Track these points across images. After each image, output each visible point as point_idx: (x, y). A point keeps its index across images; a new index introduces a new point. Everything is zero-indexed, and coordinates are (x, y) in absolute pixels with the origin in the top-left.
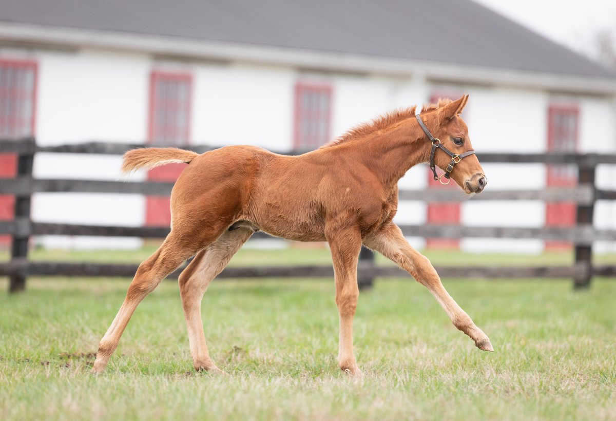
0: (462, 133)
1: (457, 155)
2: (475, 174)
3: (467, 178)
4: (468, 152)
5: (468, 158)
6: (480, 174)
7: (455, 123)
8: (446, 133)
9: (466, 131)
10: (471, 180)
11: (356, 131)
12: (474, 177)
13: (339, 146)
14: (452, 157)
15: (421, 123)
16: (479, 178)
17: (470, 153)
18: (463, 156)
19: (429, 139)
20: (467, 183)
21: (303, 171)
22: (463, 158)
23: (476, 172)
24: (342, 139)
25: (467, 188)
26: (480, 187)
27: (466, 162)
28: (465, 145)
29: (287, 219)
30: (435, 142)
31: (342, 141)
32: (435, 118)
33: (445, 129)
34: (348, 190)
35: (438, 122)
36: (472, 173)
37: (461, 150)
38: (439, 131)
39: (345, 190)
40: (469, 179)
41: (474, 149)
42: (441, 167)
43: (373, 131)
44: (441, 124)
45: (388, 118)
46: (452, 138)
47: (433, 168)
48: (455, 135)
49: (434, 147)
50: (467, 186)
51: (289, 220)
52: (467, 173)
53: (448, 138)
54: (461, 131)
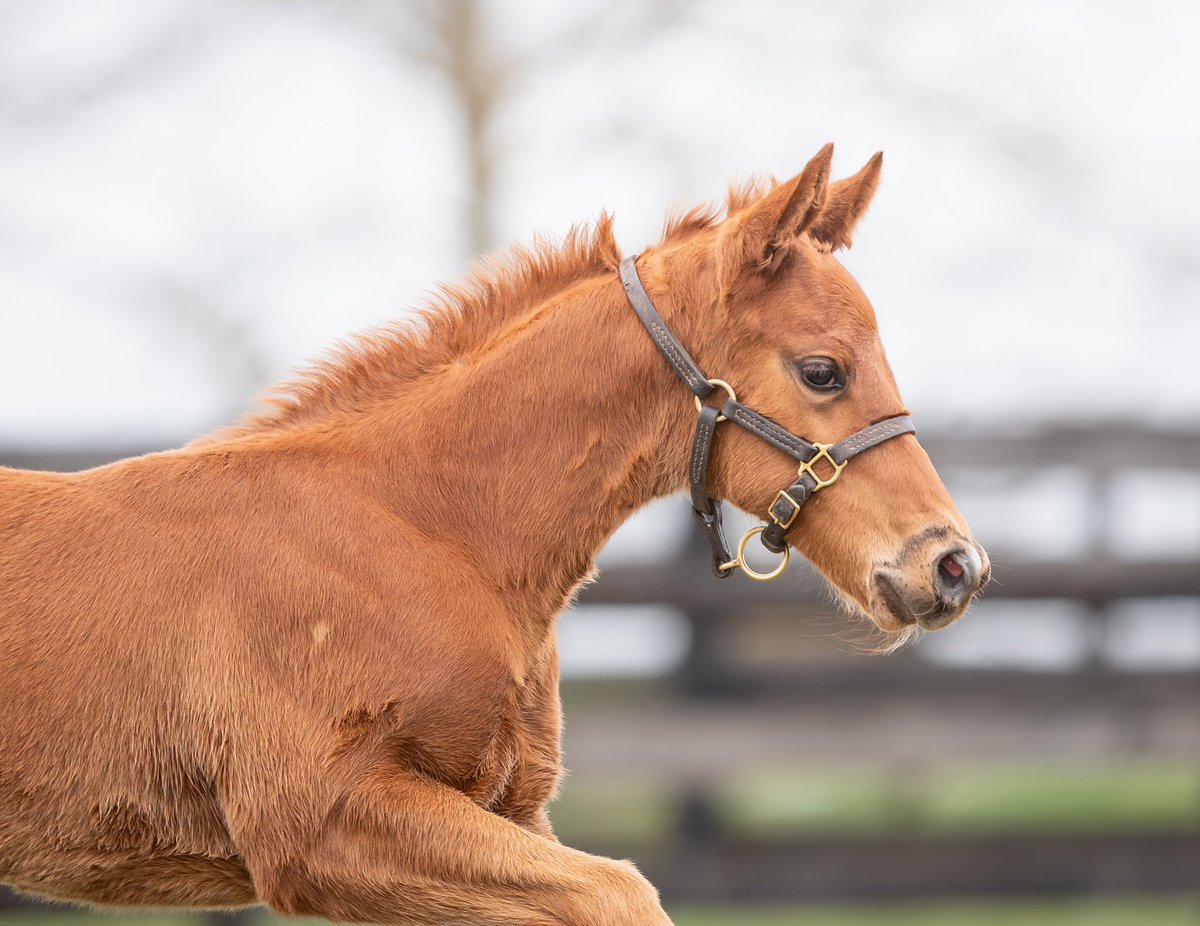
0: (842, 332)
1: (824, 448)
2: (918, 531)
3: (879, 554)
4: (876, 428)
5: (876, 457)
6: (940, 533)
7: (805, 286)
8: (760, 337)
9: (865, 324)
10: (903, 560)
11: (360, 368)
12: (913, 545)
13: (276, 434)
14: (796, 462)
15: (639, 301)
16: (938, 549)
17: (890, 428)
18: (853, 450)
19: (680, 380)
20: (881, 579)
21: (92, 549)
22: (852, 459)
23: (920, 525)
24: (293, 399)
25: (880, 602)
26: (947, 599)
27: (871, 476)
28: (857, 390)
29: (17, 777)
30: (711, 394)
31: (293, 413)
32: (702, 267)
33: (752, 318)
34: (321, 632)
35: (715, 285)
36: (899, 527)
37: (842, 416)
38: (725, 331)
39: (310, 637)
40: (891, 558)
41: (906, 407)
42: (743, 505)
43: (430, 363)
44: (730, 296)
45: (492, 295)
46: (789, 357)
47: (708, 519)
48: (806, 345)
49: (703, 420)
50: (882, 594)
51: (30, 784)
52: (877, 527)
53: (774, 363)
54: (832, 323)
